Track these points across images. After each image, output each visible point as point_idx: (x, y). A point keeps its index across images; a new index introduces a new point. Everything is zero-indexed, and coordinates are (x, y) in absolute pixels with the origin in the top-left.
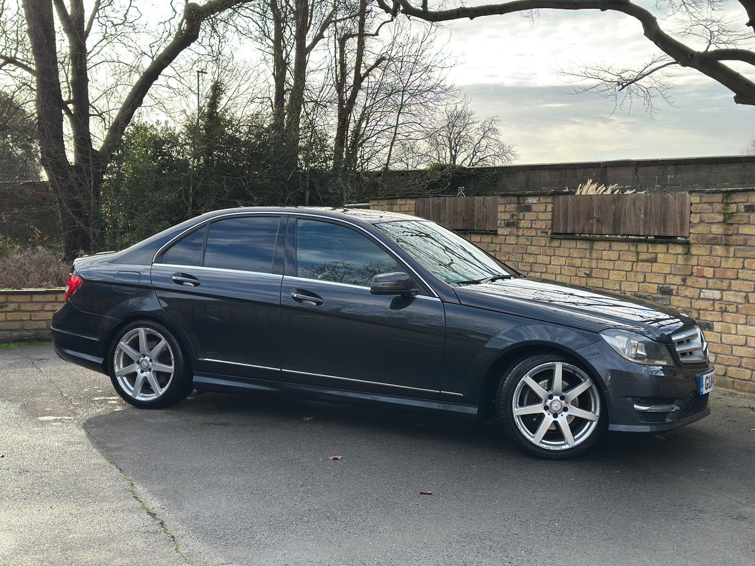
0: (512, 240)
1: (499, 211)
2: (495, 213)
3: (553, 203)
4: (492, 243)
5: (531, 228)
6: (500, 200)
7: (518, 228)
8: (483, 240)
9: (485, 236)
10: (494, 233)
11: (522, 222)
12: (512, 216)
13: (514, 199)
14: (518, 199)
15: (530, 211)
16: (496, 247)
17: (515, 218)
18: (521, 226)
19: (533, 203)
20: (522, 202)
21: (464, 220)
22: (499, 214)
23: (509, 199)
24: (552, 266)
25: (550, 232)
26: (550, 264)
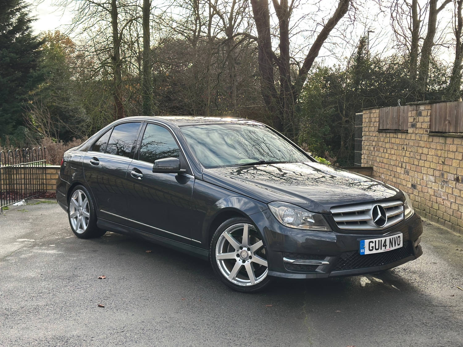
0: (413, 136)
1: (409, 116)
2: (407, 117)
3: (431, 110)
4: (406, 139)
5: (421, 128)
6: (410, 108)
7: (416, 128)
8: (402, 137)
9: (403, 134)
10: (406, 132)
11: (418, 124)
12: (414, 119)
13: (415, 107)
14: (417, 107)
15: (421, 116)
16: (407, 142)
17: (415, 121)
18: (417, 127)
19: (422, 110)
20: (418, 109)
21: (396, 123)
22: (409, 118)
23: (413, 107)
24: (429, 156)
25: (428, 130)
26: (428, 154)
